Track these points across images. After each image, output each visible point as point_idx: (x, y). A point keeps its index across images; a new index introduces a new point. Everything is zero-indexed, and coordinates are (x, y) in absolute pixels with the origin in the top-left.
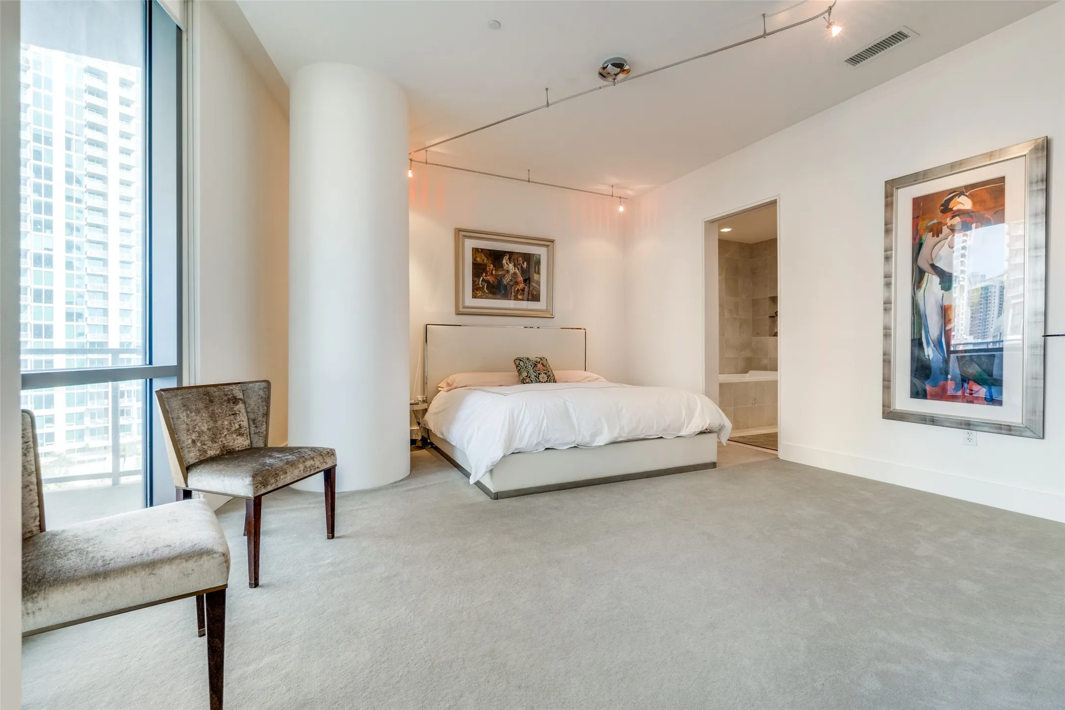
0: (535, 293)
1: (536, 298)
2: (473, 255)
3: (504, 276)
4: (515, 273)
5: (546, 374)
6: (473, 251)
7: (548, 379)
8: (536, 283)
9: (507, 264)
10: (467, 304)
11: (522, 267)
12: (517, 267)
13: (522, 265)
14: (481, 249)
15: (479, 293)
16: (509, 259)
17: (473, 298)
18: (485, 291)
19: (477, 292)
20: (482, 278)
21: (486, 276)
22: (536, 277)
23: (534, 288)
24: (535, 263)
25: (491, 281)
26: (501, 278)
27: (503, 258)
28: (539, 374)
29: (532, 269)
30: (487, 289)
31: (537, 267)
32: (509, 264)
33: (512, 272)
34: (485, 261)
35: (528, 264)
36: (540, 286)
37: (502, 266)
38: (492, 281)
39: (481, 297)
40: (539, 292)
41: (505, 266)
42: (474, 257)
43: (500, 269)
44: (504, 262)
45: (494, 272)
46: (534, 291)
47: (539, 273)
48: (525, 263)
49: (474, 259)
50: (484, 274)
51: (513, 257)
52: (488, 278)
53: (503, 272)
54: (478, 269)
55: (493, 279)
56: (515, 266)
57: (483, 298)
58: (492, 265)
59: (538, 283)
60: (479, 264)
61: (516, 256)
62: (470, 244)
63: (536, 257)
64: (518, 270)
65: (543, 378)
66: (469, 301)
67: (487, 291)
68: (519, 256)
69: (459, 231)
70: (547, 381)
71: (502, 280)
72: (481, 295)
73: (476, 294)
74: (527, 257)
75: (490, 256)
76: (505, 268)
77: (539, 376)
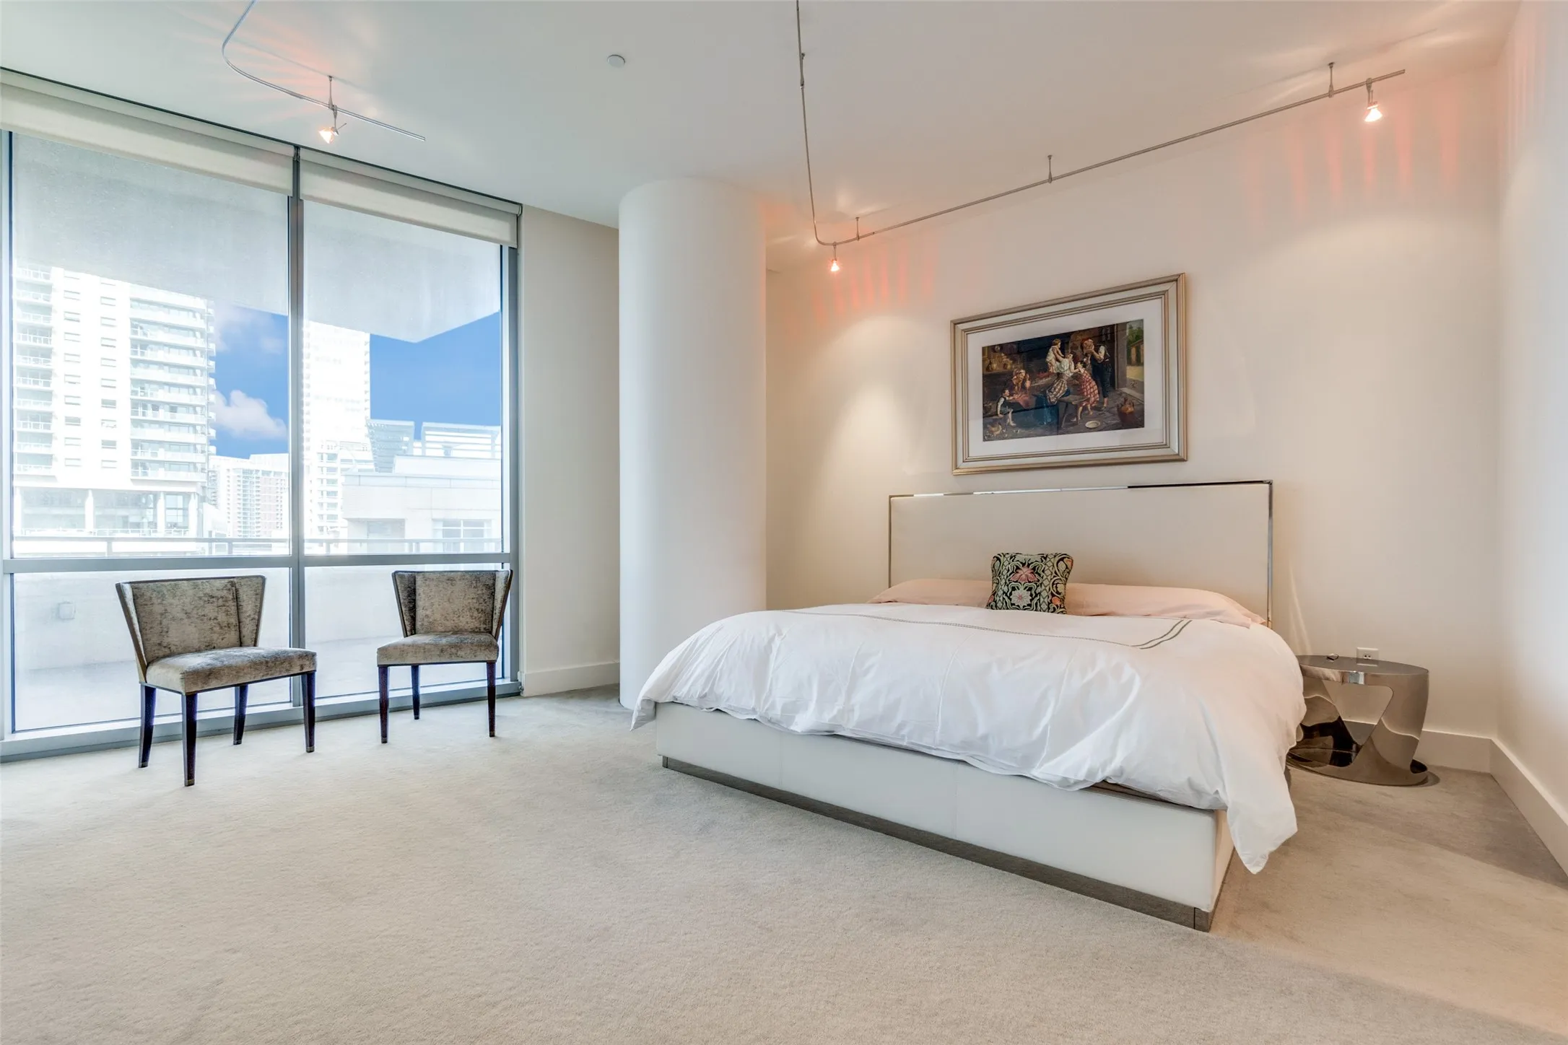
0: (1130, 409)
1: (1132, 418)
2: (984, 361)
3: (1050, 387)
4: (1077, 376)
5: (1030, 589)
6: (983, 354)
7: (1031, 600)
8: (1133, 387)
9: (1057, 360)
10: (974, 453)
11: (1093, 359)
12: (1082, 362)
13: (1093, 356)
14: (999, 345)
15: (998, 430)
16: (1062, 349)
17: (984, 440)
18: (1009, 424)
19: (993, 429)
20: (1002, 400)
21: (1011, 395)
22: (1131, 372)
23: (1126, 400)
24: (1129, 343)
25: (1022, 403)
26: (1045, 391)
27: (1048, 351)
28: (1014, 589)
29: (1121, 358)
30: (1013, 420)
31: (1133, 350)
32: (1061, 359)
33: (1068, 374)
34: (1009, 367)
35: (1111, 351)
36: (1142, 392)
37: (1045, 368)
38: (1025, 401)
39: (1001, 437)
40: (1142, 404)
41: (1052, 365)
42: (987, 362)
43: (1041, 375)
44: (1051, 357)
45: (1028, 384)
46: (1128, 406)
47: (1139, 362)
48: (1102, 349)
49: (987, 368)
50: (1007, 392)
51: (1070, 344)
52: (1016, 396)
53: (1050, 378)
54: (994, 384)
55: (1027, 398)
56: (1075, 360)
57: (1004, 439)
58: (1022, 371)
59: (1139, 386)
60: (998, 375)
61: (1079, 338)
62: (977, 343)
63: (1131, 328)
64: (1084, 366)
65: (1020, 598)
66: (980, 447)
67: (1012, 424)
68: (1085, 337)
69: (955, 324)
70: (1030, 605)
71: (1045, 396)
72: (1002, 433)
73: (992, 432)
74: (1106, 335)
75: (1019, 352)
76: (1053, 369)
77: (1011, 594)
